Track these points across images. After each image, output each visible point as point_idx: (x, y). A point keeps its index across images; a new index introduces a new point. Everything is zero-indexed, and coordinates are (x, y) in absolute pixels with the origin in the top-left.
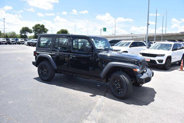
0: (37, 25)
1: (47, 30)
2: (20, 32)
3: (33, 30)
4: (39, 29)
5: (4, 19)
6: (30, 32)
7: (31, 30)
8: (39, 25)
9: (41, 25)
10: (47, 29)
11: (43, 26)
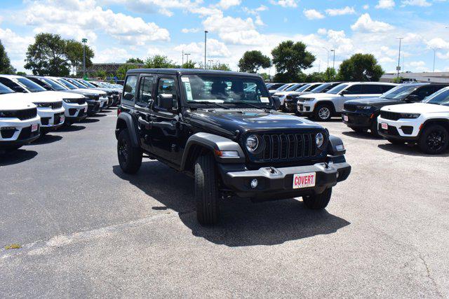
0: (284, 43)
1: (313, 59)
2: (239, 66)
3: (271, 57)
4: (289, 54)
5: (206, 32)
6: (266, 63)
7: (268, 59)
8: (289, 44)
9: (295, 43)
10: (313, 54)
11: (300, 47)
